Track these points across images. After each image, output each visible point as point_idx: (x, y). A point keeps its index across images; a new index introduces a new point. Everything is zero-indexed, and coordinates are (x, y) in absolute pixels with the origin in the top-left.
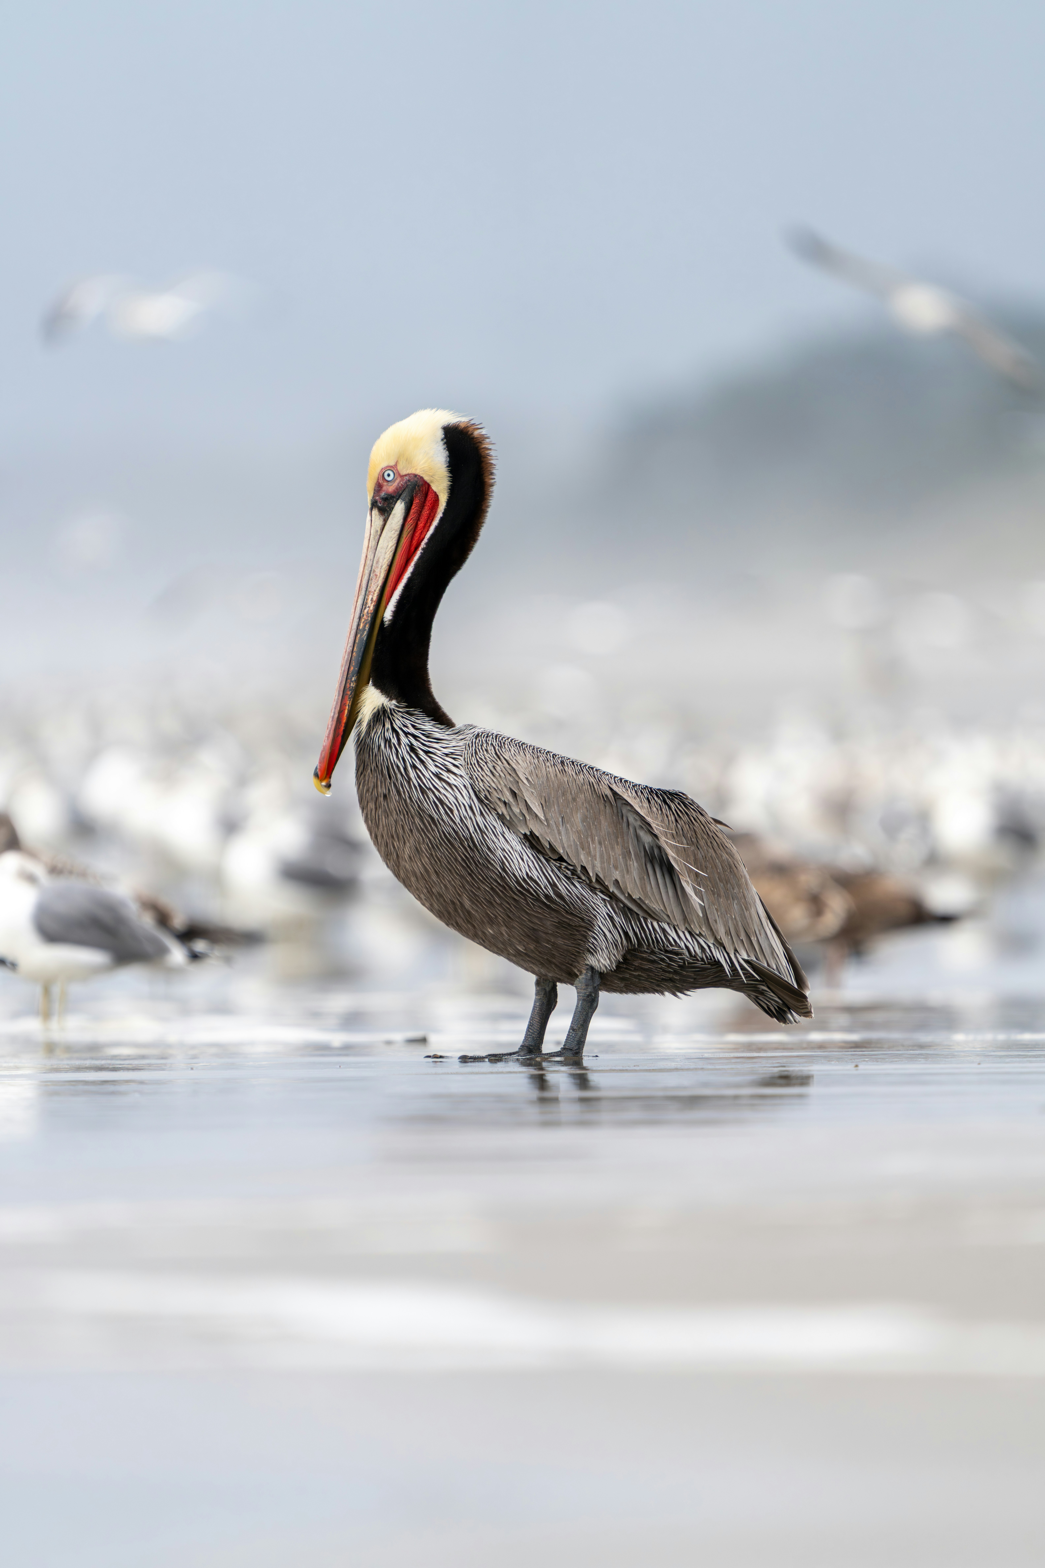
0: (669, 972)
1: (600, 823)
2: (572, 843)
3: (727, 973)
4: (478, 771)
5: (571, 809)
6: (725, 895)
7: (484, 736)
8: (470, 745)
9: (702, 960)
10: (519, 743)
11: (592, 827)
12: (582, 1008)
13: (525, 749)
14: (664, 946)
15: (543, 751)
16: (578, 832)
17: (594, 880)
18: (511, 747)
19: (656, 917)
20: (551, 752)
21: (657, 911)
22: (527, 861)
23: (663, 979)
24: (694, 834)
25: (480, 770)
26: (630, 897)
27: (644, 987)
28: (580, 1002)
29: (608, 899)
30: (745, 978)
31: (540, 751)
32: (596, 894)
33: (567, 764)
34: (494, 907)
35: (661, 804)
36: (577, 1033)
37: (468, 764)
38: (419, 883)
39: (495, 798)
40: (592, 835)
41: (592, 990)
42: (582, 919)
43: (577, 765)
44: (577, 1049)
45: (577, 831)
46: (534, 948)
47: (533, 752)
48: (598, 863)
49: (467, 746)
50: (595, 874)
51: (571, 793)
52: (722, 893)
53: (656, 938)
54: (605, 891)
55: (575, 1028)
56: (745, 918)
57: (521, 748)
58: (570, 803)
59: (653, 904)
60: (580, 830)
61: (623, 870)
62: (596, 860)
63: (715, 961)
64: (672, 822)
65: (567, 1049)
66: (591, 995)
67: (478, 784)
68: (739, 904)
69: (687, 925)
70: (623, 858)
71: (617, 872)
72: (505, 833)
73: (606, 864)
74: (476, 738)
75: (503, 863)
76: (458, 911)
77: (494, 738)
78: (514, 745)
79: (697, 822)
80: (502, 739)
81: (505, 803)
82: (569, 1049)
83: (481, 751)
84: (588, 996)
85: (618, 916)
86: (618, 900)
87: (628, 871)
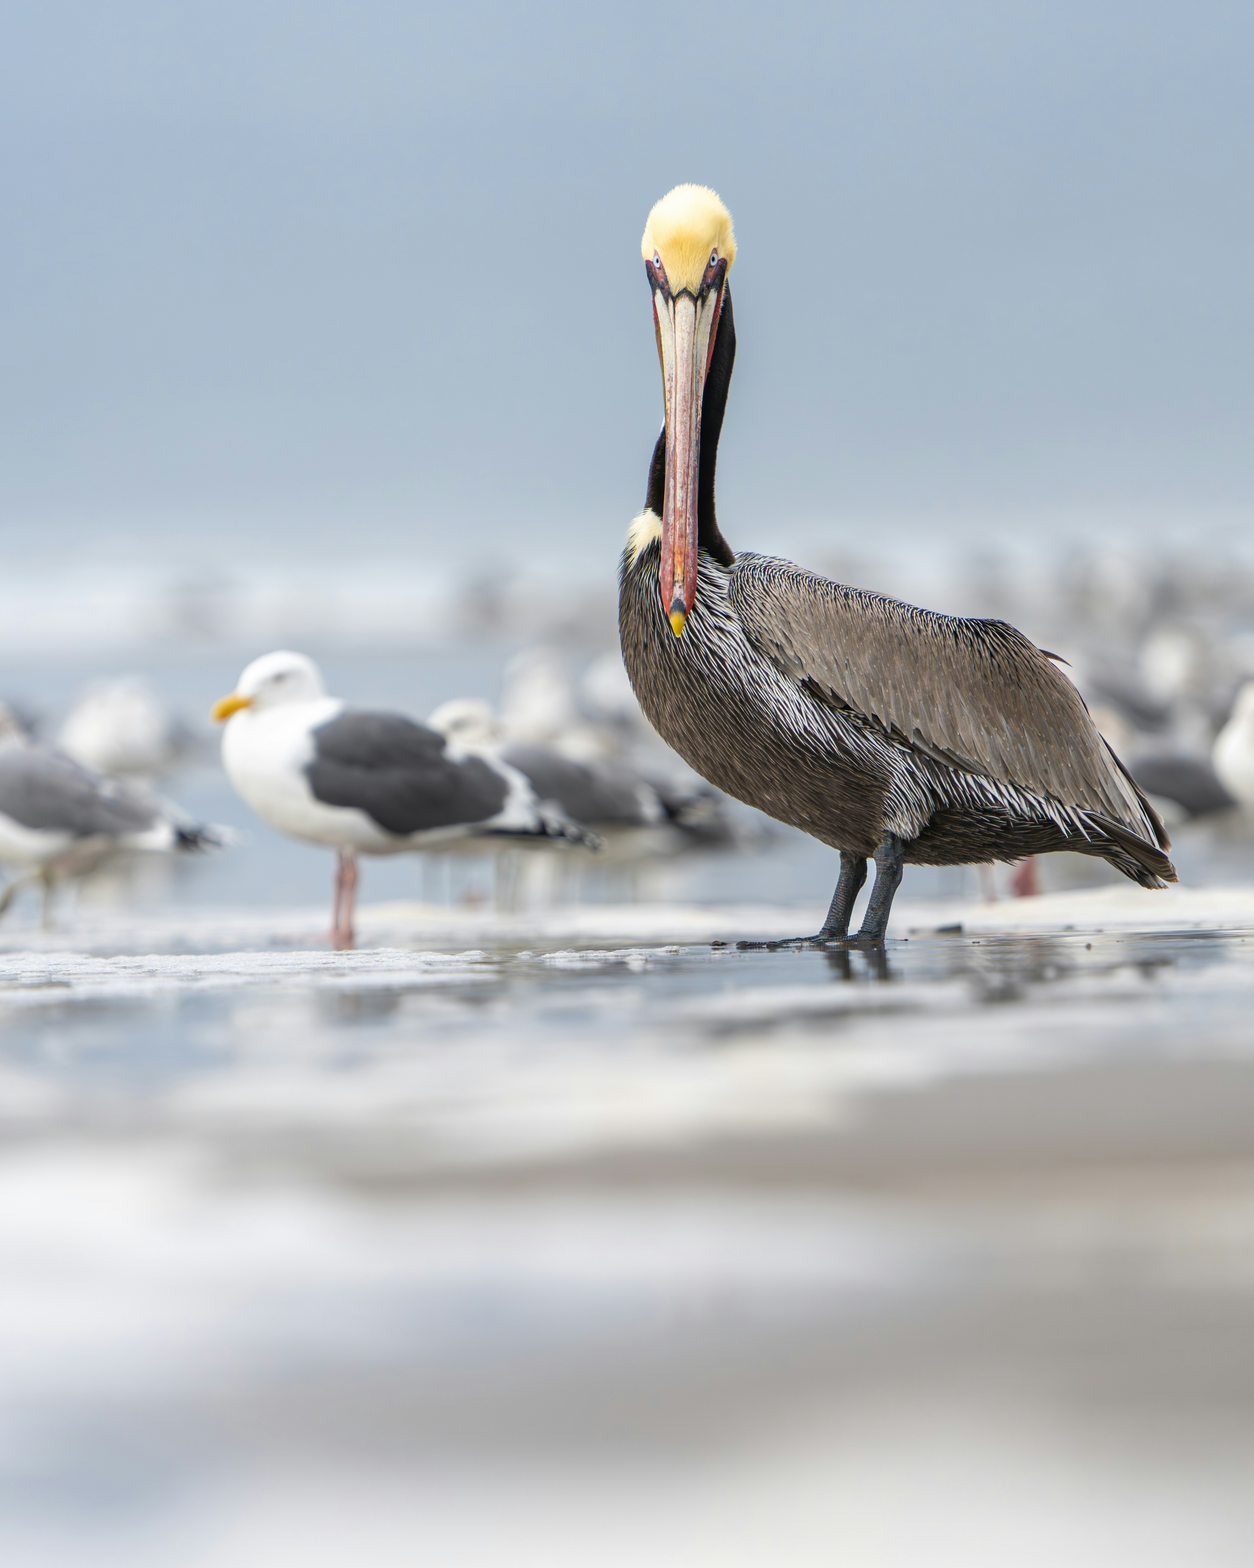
0: (991, 836)
1: (894, 664)
2: (859, 689)
3: (1064, 834)
4: (746, 609)
5: (858, 650)
6: (1058, 741)
7: (751, 568)
8: (735, 580)
9: (1032, 819)
10: (793, 575)
11: (884, 669)
12: (882, 883)
13: (799, 582)
14: (982, 805)
15: (823, 582)
16: (867, 676)
17: (889, 731)
18: (782, 581)
19: (970, 770)
20: (833, 583)
21: (972, 763)
22: (806, 713)
23: (984, 845)
24: (1014, 671)
25: (748, 608)
26: (936, 748)
27: (963, 855)
28: (880, 876)
29: (910, 752)
30: (1090, 839)
31: (819, 583)
32: (893, 746)
33: (852, 596)
34: (769, 769)
35: (972, 638)
36: (876, 912)
37: (734, 602)
38: (682, 744)
39: (767, 640)
40: (884, 678)
41: (894, 861)
42: (875, 778)
43: (865, 597)
44: (877, 932)
45: (865, 674)
46: (819, 814)
47: (809, 585)
48: (892, 711)
49: (732, 581)
50: (890, 723)
51: (856, 632)
52: (1053, 738)
53: (971, 795)
54: (904, 742)
55: (874, 906)
56: (1085, 765)
57: (795, 581)
58: (856, 642)
59: (966, 756)
60: (869, 674)
61: (925, 717)
62: (890, 707)
63: (1048, 819)
64: (987, 659)
65: (865, 931)
66: (892, 867)
67: (748, 625)
68: (1076, 750)
69: (1009, 777)
70: (924, 703)
71: (918, 721)
72: (779, 682)
73: (902, 711)
74: (741, 572)
75: (777, 716)
76: (729, 775)
77: (763, 571)
78: (787, 578)
79: (1019, 657)
80: (772, 572)
81: (777, 645)
82: (868, 932)
83: (747, 586)
84: (889, 868)
85: (920, 771)
86: (921, 752)
87: (931, 720)
